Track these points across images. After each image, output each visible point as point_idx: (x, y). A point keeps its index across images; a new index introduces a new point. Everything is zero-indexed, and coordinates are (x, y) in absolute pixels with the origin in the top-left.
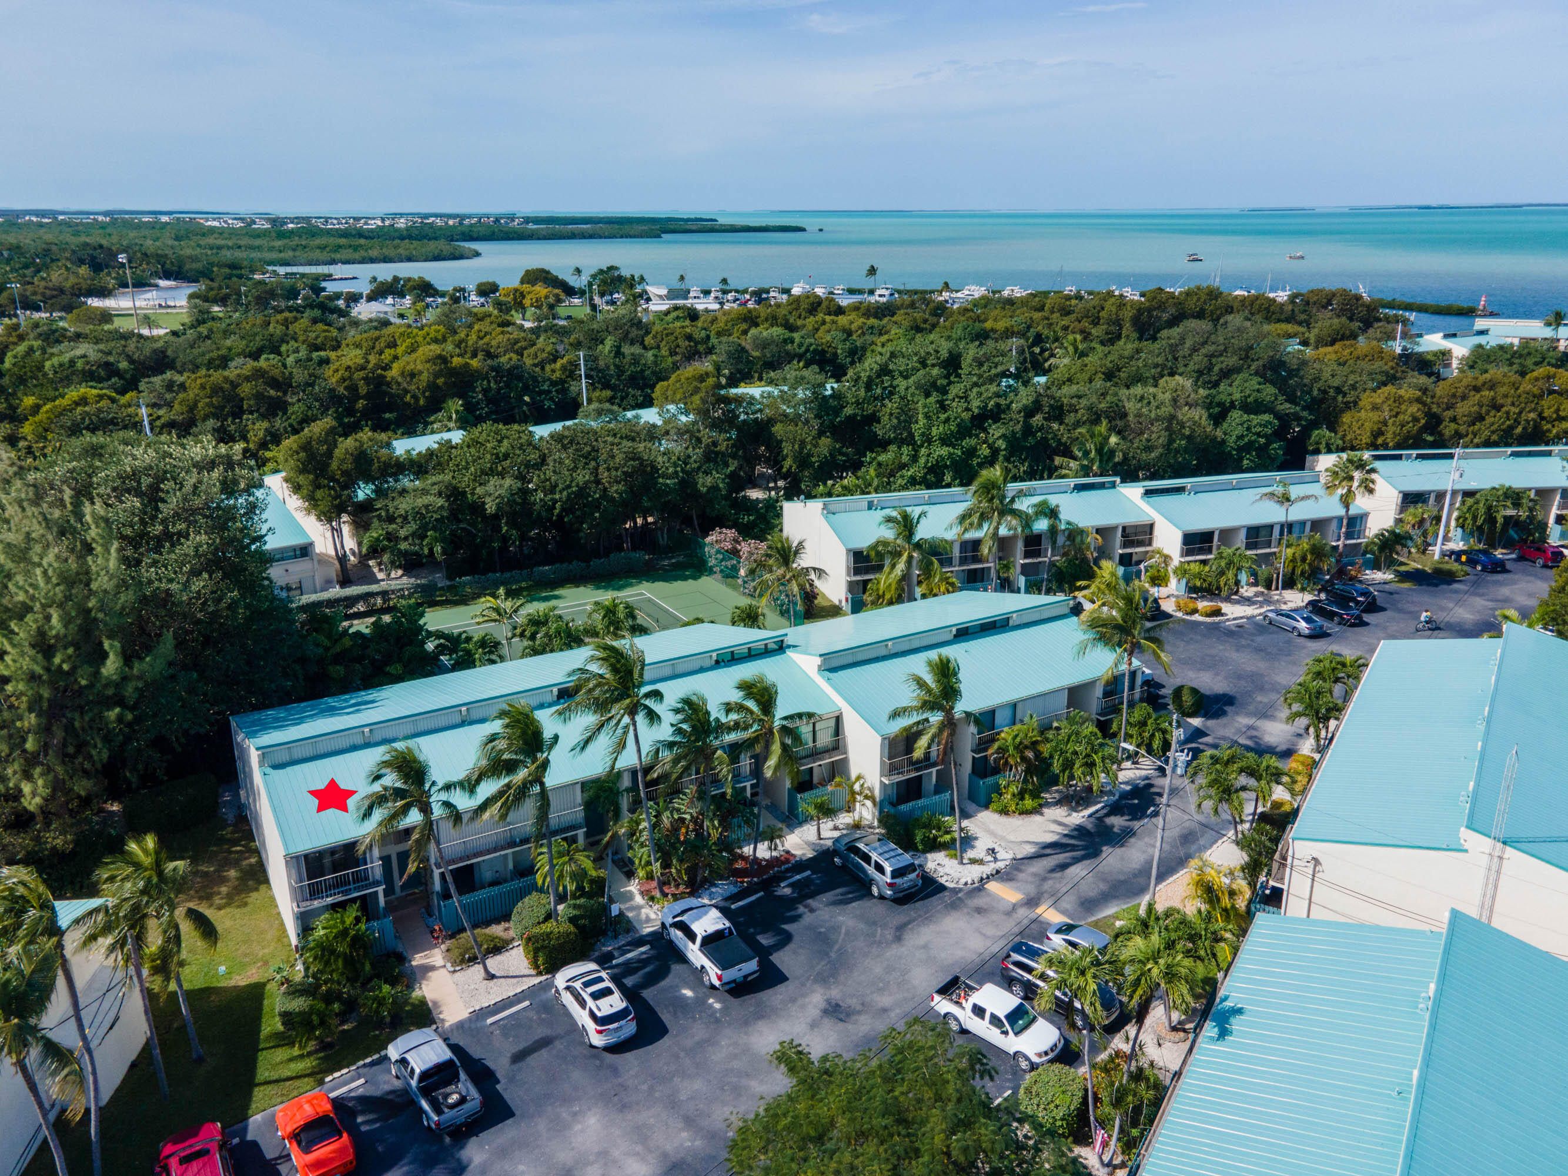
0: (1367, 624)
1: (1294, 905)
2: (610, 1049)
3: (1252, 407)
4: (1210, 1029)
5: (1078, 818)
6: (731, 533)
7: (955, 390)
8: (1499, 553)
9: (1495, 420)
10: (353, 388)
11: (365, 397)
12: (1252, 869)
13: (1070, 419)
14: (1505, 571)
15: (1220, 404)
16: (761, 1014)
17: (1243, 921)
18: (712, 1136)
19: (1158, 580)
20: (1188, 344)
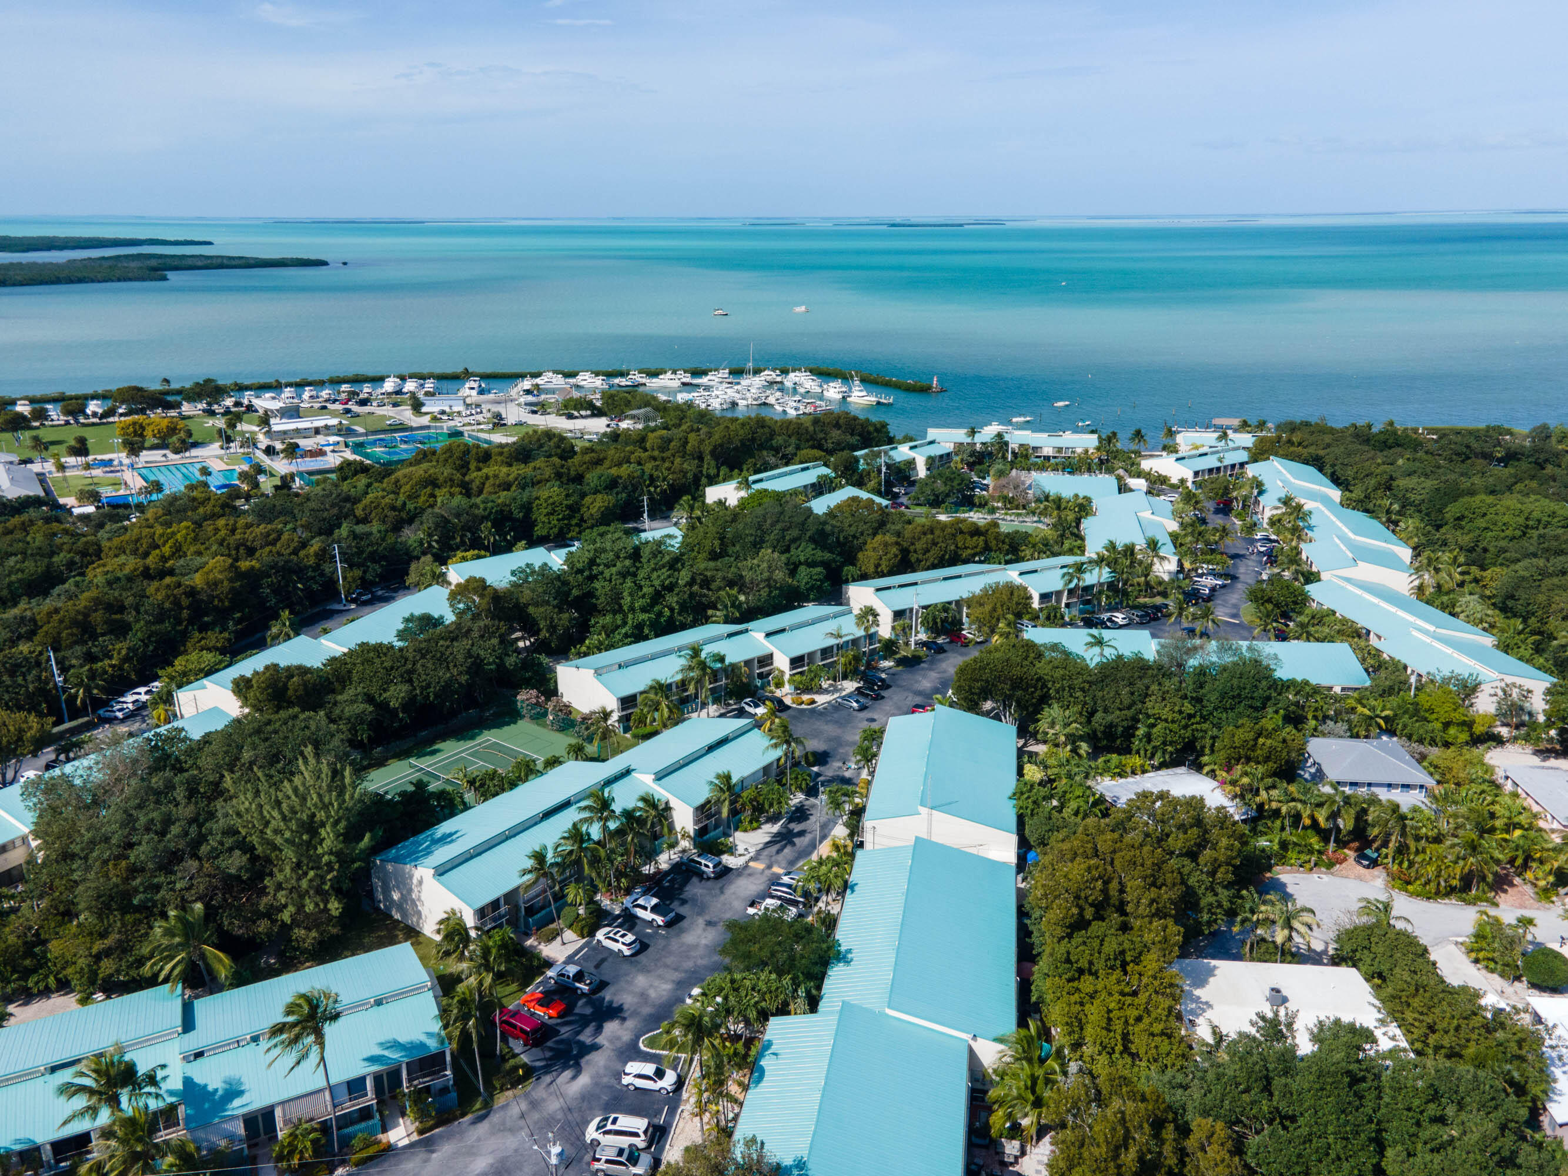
0: (883, 697)
1: (868, 846)
2: (632, 955)
3: (811, 564)
4: (848, 891)
5: (776, 828)
6: (534, 692)
7: (641, 574)
8: (940, 641)
9: (934, 552)
10: (177, 603)
11: (188, 608)
12: (851, 835)
13: (713, 586)
14: (945, 651)
15: (794, 563)
16: (682, 931)
17: (852, 855)
18: (686, 971)
19: (779, 685)
20: (769, 521)
